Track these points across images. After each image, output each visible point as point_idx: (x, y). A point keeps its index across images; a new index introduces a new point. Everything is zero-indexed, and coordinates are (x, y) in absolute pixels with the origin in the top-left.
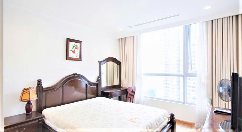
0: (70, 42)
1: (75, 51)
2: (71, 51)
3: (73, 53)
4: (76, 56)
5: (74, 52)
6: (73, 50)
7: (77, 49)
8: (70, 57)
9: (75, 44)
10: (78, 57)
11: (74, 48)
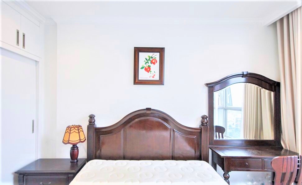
0: (140, 53)
1: (149, 67)
2: (142, 68)
3: (147, 72)
4: (151, 77)
5: (148, 70)
6: (146, 66)
7: (154, 63)
8: (140, 79)
9: (151, 54)
10: (157, 78)
11: (148, 62)
